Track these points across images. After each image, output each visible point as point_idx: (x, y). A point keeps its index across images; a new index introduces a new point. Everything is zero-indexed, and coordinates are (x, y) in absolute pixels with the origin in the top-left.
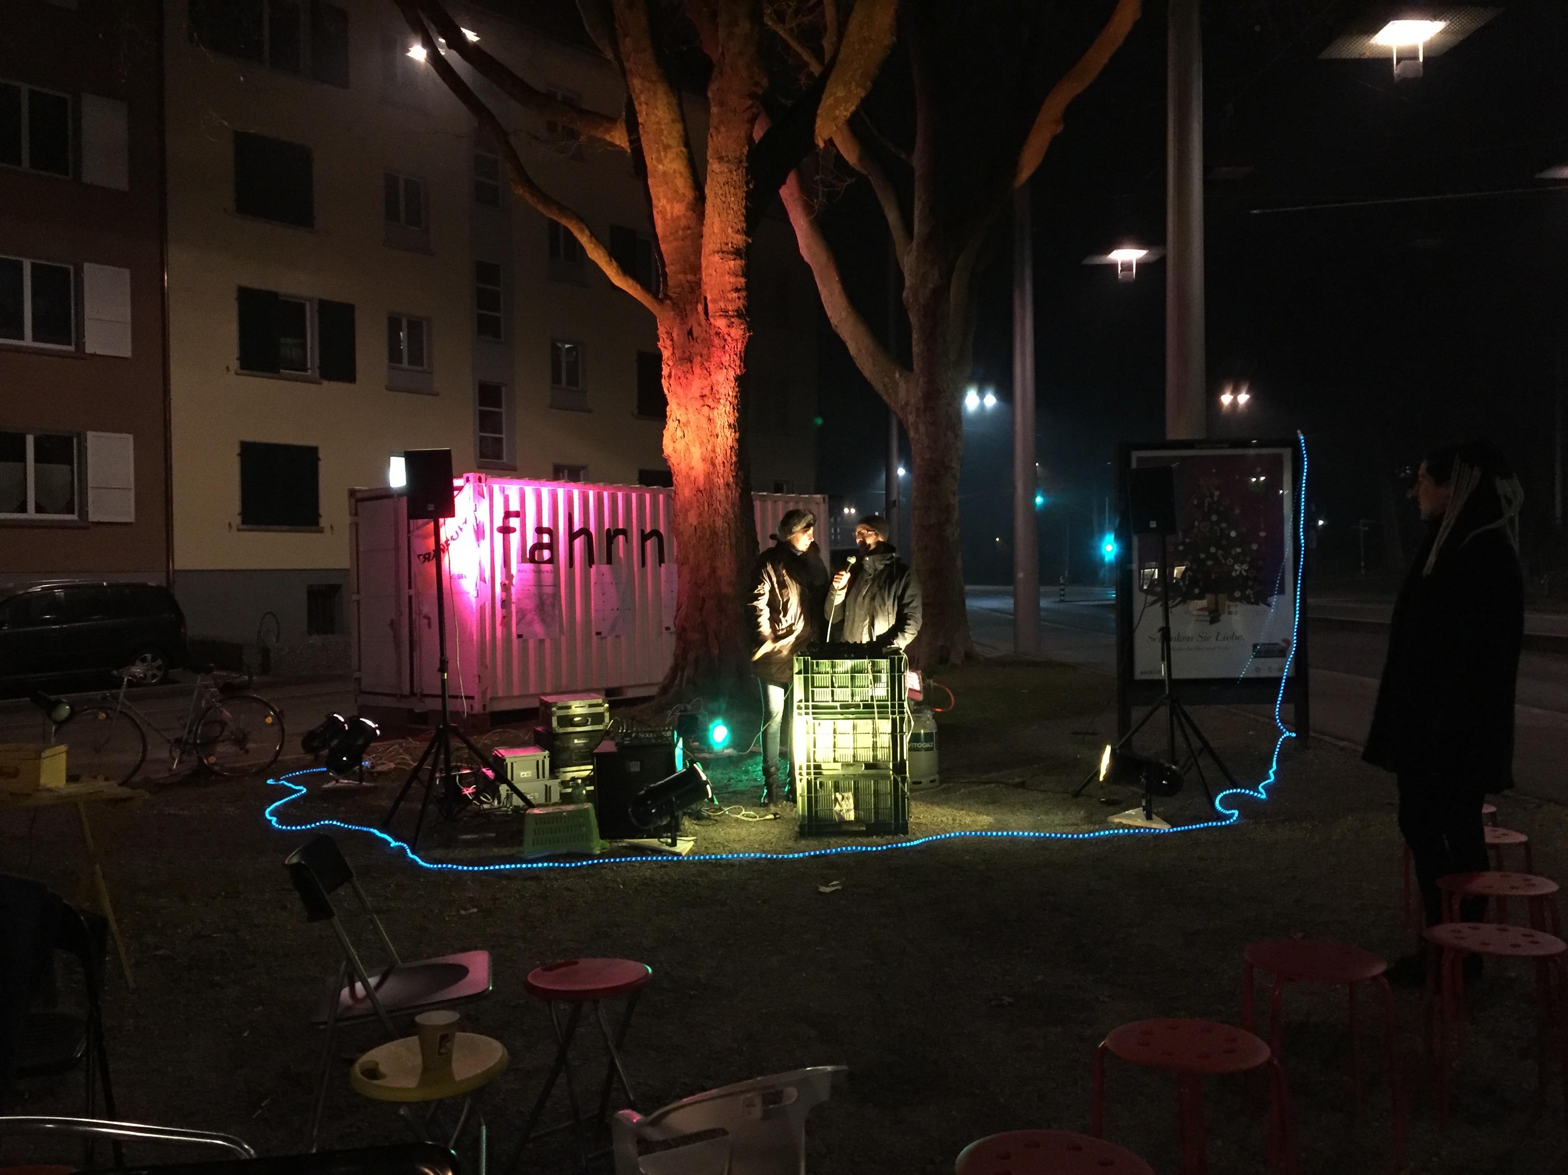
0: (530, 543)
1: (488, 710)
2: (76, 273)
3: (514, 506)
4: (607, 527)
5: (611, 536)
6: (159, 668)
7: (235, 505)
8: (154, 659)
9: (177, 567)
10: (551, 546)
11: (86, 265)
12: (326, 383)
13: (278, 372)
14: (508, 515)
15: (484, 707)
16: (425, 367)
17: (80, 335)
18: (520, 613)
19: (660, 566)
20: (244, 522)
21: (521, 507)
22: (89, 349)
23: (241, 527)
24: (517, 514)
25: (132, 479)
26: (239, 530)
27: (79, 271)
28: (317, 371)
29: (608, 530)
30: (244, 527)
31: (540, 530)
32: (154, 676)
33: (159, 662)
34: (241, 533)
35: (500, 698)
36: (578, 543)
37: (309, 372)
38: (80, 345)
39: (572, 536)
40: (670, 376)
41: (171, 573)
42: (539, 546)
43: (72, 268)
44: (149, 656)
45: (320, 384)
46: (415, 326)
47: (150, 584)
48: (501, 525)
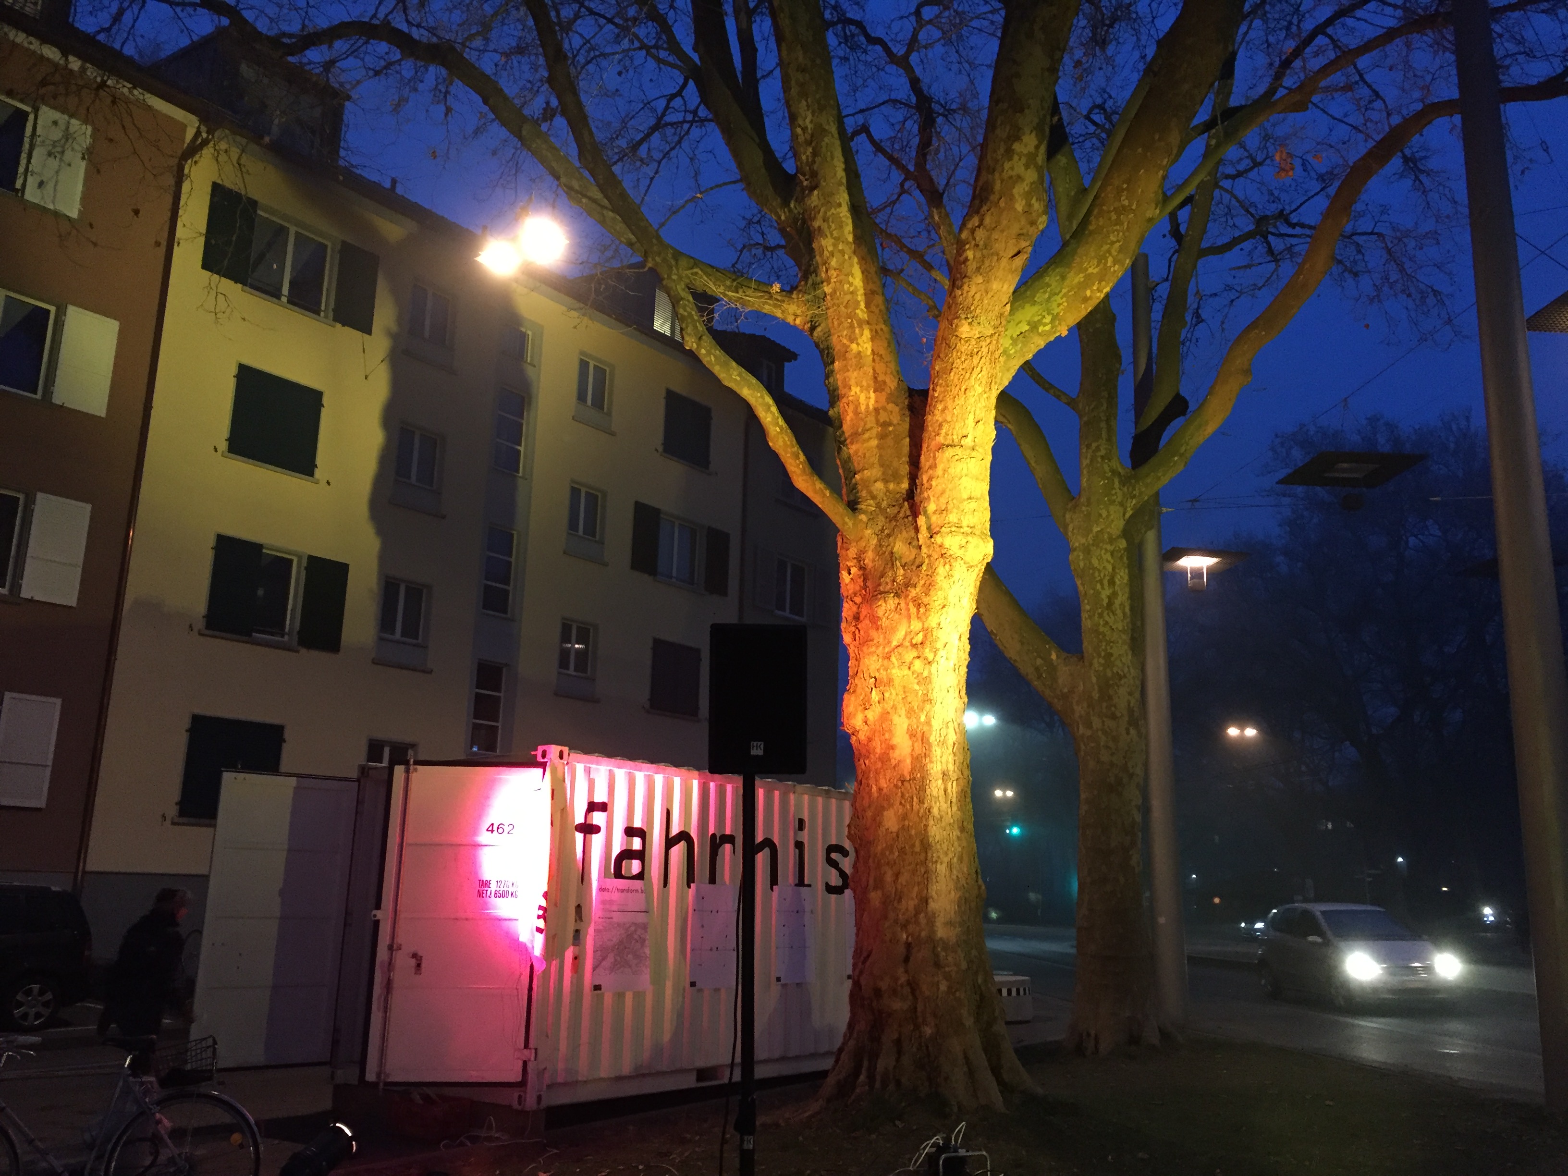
0: (616, 851)
1: (544, 1103)
2: (26, 507)
3: (600, 797)
4: (712, 830)
5: (716, 843)
6: (46, 1004)
7: (174, 791)
8: (42, 993)
9: (90, 867)
10: (640, 855)
11: (40, 496)
12: (303, 651)
13: (250, 636)
14: (593, 807)
15: (539, 1098)
16: (420, 641)
17: (19, 574)
18: (599, 953)
19: (772, 889)
20: (182, 813)
21: (609, 798)
22: (25, 594)
23: (176, 820)
24: (603, 807)
25: (51, 756)
26: (173, 823)
27: (30, 501)
28: (295, 638)
29: (713, 835)
30: (181, 820)
31: (630, 832)
32: (38, 1016)
33: (49, 996)
34: (176, 827)
35: (560, 1084)
36: (678, 851)
37: (286, 638)
38: (16, 587)
39: (670, 842)
40: (857, 618)
41: (80, 874)
42: (627, 854)
43: (22, 497)
44: (36, 987)
45: (297, 652)
46: (416, 593)
47: (53, 889)
48: (583, 821)
